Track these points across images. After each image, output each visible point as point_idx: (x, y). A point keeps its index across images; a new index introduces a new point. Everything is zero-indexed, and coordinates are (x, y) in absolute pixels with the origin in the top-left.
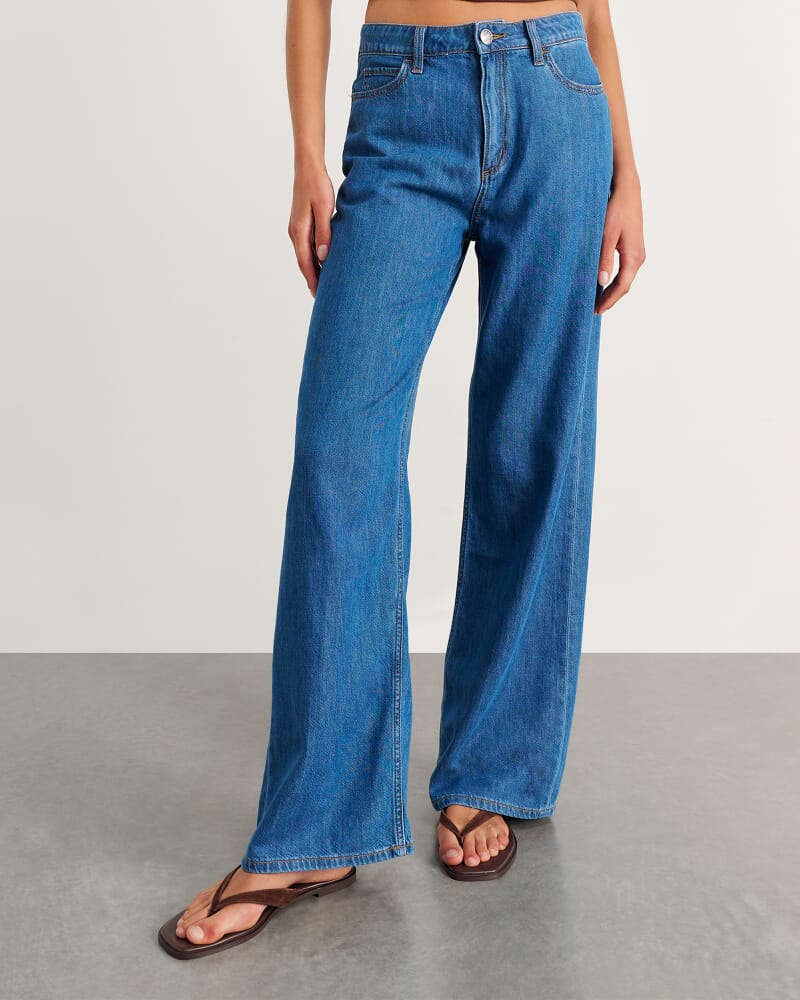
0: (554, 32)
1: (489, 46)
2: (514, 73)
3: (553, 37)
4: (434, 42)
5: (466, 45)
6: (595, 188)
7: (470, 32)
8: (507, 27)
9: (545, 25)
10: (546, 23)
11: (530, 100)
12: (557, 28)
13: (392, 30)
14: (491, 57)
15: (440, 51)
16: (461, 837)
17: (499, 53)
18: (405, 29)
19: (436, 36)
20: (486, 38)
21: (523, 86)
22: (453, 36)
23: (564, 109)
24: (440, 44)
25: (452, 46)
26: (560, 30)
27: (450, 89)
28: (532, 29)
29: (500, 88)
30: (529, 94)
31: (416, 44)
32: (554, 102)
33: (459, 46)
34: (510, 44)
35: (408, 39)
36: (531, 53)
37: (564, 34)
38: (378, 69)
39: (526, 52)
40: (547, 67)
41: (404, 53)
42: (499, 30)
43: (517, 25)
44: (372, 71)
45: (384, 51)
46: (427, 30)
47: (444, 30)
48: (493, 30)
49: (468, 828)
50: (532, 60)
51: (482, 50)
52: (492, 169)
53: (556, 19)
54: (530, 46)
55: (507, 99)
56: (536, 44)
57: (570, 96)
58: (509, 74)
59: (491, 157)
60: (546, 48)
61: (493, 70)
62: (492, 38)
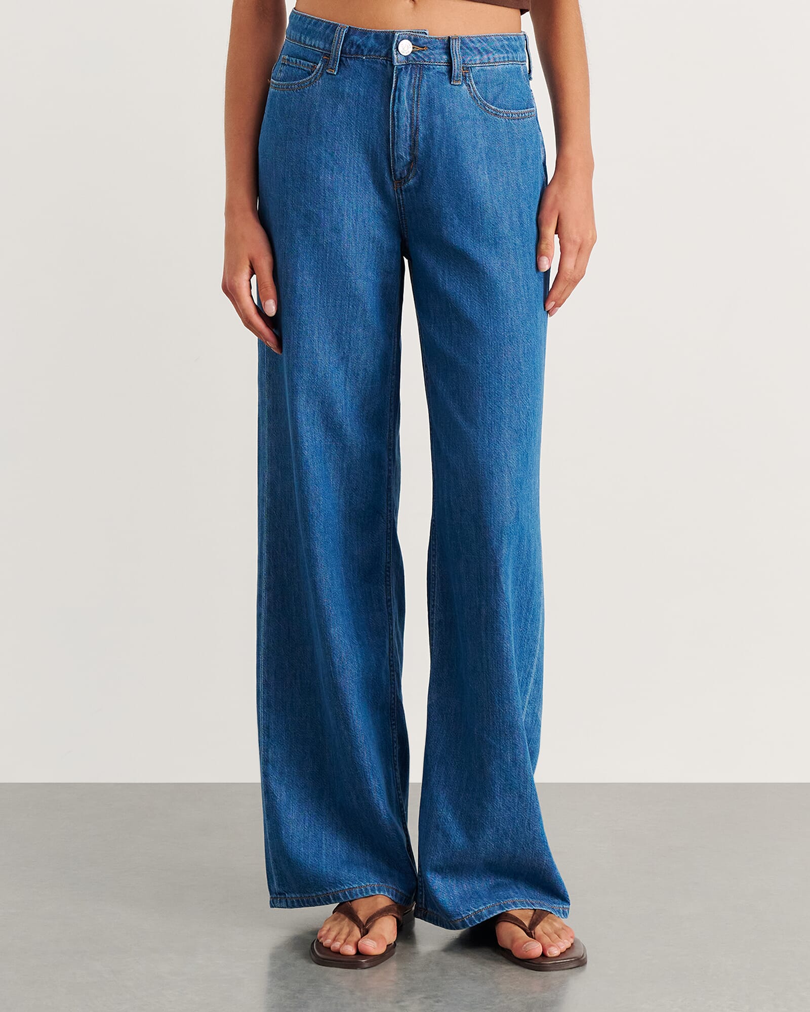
0: (480, 53)
1: (407, 57)
2: (429, 88)
3: (478, 57)
4: (352, 43)
5: (384, 52)
6: (520, 216)
7: (388, 40)
8: (431, 41)
9: (471, 45)
10: (473, 42)
11: (443, 117)
12: (484, 50)
13: (315, 24)
14: (406, 68)
15: (357, 53)
16: (530, 932)
17: (414, 64)
18: (328, 25)
19: (356, 38)
20: (406, 48)
21: (437, 104)
22: (372, 41)
23: (479, 132)
24: (358, 46)
25: (370, 51)
26: (487, 52)
27: (362, 94)
28: (456, 46)
29: (412, 100)
30: (442, 110)
31: (335, 43)
32: (468, 124)
33: (376, 52)
34: (430, 59)
35: (328, 36)
36: (450, 71)
37: (491, 56)
38: (294, 60)
39: (444, 69)
40: (465, 86)
41: (323, 49)
42: (421, 42)
43: (442, 40)
44: (288, 60)
45: (305, 43)
46: (348, 31)
47: (364, 33)
48: (415, 41)
49: (534, 923)
50: (450, 78)
51: (397, 61)
52: (402, 180)
53: (485, 39)
54: (450, 63)
55: (419, 113)
56: (457, 63)
57: (485, 120)
58: (424, 88)
59: (400, 167)
60: (467, 69)
61: (406, 83)
62: (411, 50)
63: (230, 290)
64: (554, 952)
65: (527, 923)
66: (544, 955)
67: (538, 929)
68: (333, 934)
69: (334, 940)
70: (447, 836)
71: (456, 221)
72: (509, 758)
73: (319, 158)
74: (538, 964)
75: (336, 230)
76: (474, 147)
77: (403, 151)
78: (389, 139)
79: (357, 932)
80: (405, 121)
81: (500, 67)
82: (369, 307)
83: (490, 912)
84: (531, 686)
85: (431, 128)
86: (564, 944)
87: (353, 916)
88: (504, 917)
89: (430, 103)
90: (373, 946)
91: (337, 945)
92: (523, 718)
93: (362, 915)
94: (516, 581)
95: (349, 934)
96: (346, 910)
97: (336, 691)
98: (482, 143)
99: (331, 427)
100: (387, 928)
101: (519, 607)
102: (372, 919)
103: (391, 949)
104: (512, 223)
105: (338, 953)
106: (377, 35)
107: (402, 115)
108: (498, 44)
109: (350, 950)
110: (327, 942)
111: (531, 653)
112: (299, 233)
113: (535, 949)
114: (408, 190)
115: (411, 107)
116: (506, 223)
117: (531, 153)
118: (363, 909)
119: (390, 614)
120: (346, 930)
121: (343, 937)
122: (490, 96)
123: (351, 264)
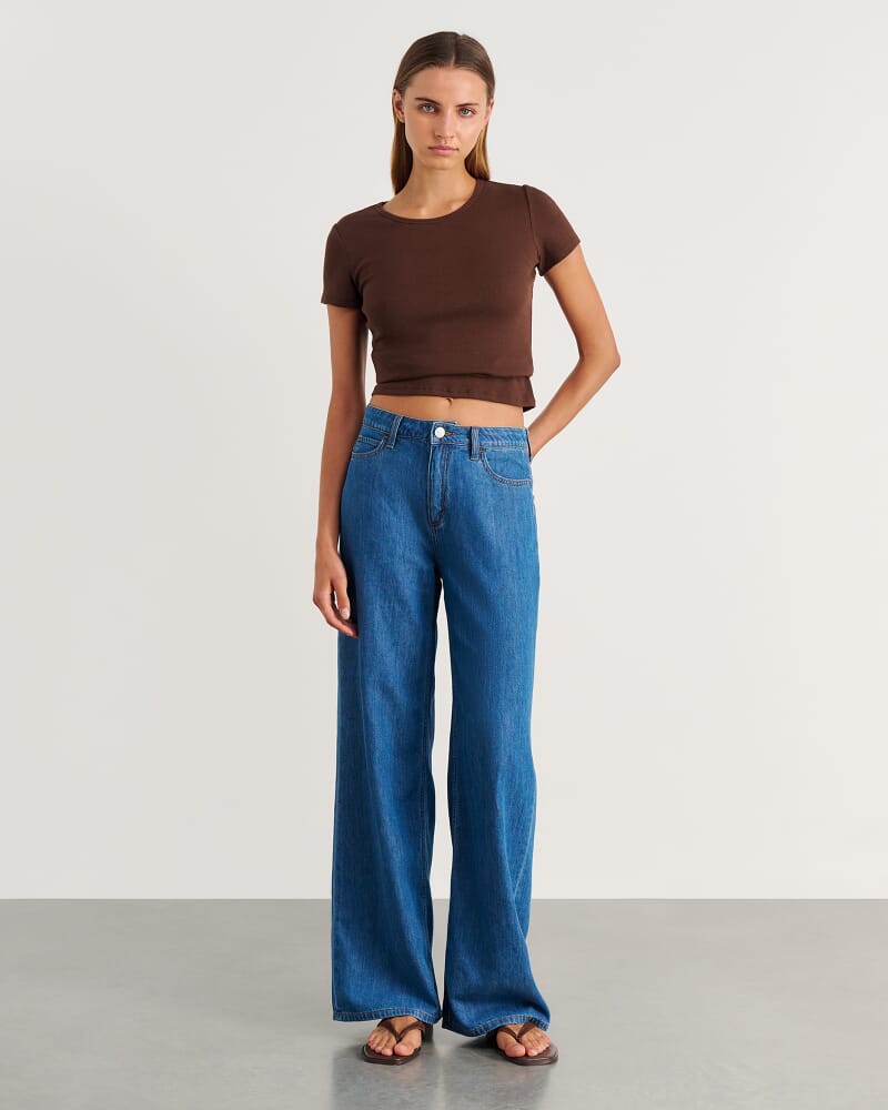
0: (492, 439)
1: (440, 439)
2: (455, 461)
3: (491, 442)
4: (405, 428)
5: (425, 435)
7: (428, 427)
8: (457, 429)
9: (487, 433)
10: (488, 431)
11: (464, 482)
12: (495, 437)
13: (382, 414)
14: (439, 446)
15: (407, 435)
16: (518, 1039)
17: (445, 444)
18: (391, 415)
19: (407, 424)
20: (440, 432)
21: (460, 472)
22: (418, 427)
23: (489, 493)
24: (408, 430)
25: (416, 434)
26: (497, 439)
27: (410, 463)
28: (475, 433)
29: (443, 468)
30: (464, 477)
31: (393, 427)
32: (482, 487)
33: (420, 435)
34: (456, 441)
35: (389, 423)
36: (470, 450)
37: (500, 442)
38: (366, 438)
39: (466, 449)
40: (480, 462)
41: (386, 431)
42: (451, 430)
43: (466, 428)
45: (373, 427)
46: (402, 421)
47: (414, 421)
48: (447, 428)
49: (522, 1032)
50: (470, 455)
51: (433, 441)
52: (436, 523)
53: (496, 430)
54: (470, 445)
55: (448, 477)
56: (476, 444)
57: (494, 485)
58: (452, 461)
59: (434, 515)
60: (482, 449)
61: (439, 456)
62: (443, 434)
63: (317, 601)
64: (534, 1053)
65: (517, 1033)
66: (526, 1055)
67: (525, 1037)
68: (377, 1041)
69: (378, 1045)
70: (465, 974)
71: (472, 554)
72: (504, 923)
73: (380, 505)
74: (523, 1061)
75: (391, 555)
76: (486, 503)
77: (436, 502)
78: (428, 495)
79: (394, 1040)
80: (438, 483)
81: (505, 450)
82: (413, 609)
83: (493, 1025)
84: (521, 875)
85: (456, 489)
86: (542, 1048)
87: (391, 1029)
88: (503, 1028)
89: (455, 470)
90: (404, 1049)
91: (379, 1048)
92: (513, 896)
93: (398, 1028)
94: (508, 803)
95: (388, 1041)
96: (386, 1024)
97: (388, 873)
98: (491, 501)
99: (387, 691)
100: (415, 1038)
101: (512, 820)
102: (405, 1031)
103: (417, 1052)
104: (510, 556)
105: (380, 1054)
106: (422, 423)
107: (436, 478)
108: (506, 434)
109: (389, 1052)
110: (372, 1047)
111: (522, 852)
112: (366, 557)
113: (521, 1051)
114: (440, 530)
115: (442, 473)
116: (507, 555)
117: (525, 510)
118: (398, 1025)
119: (423, 822)
120: (387, 1038)
121: (385, 1042)
122: (498, 469)
123: (400, 579)
